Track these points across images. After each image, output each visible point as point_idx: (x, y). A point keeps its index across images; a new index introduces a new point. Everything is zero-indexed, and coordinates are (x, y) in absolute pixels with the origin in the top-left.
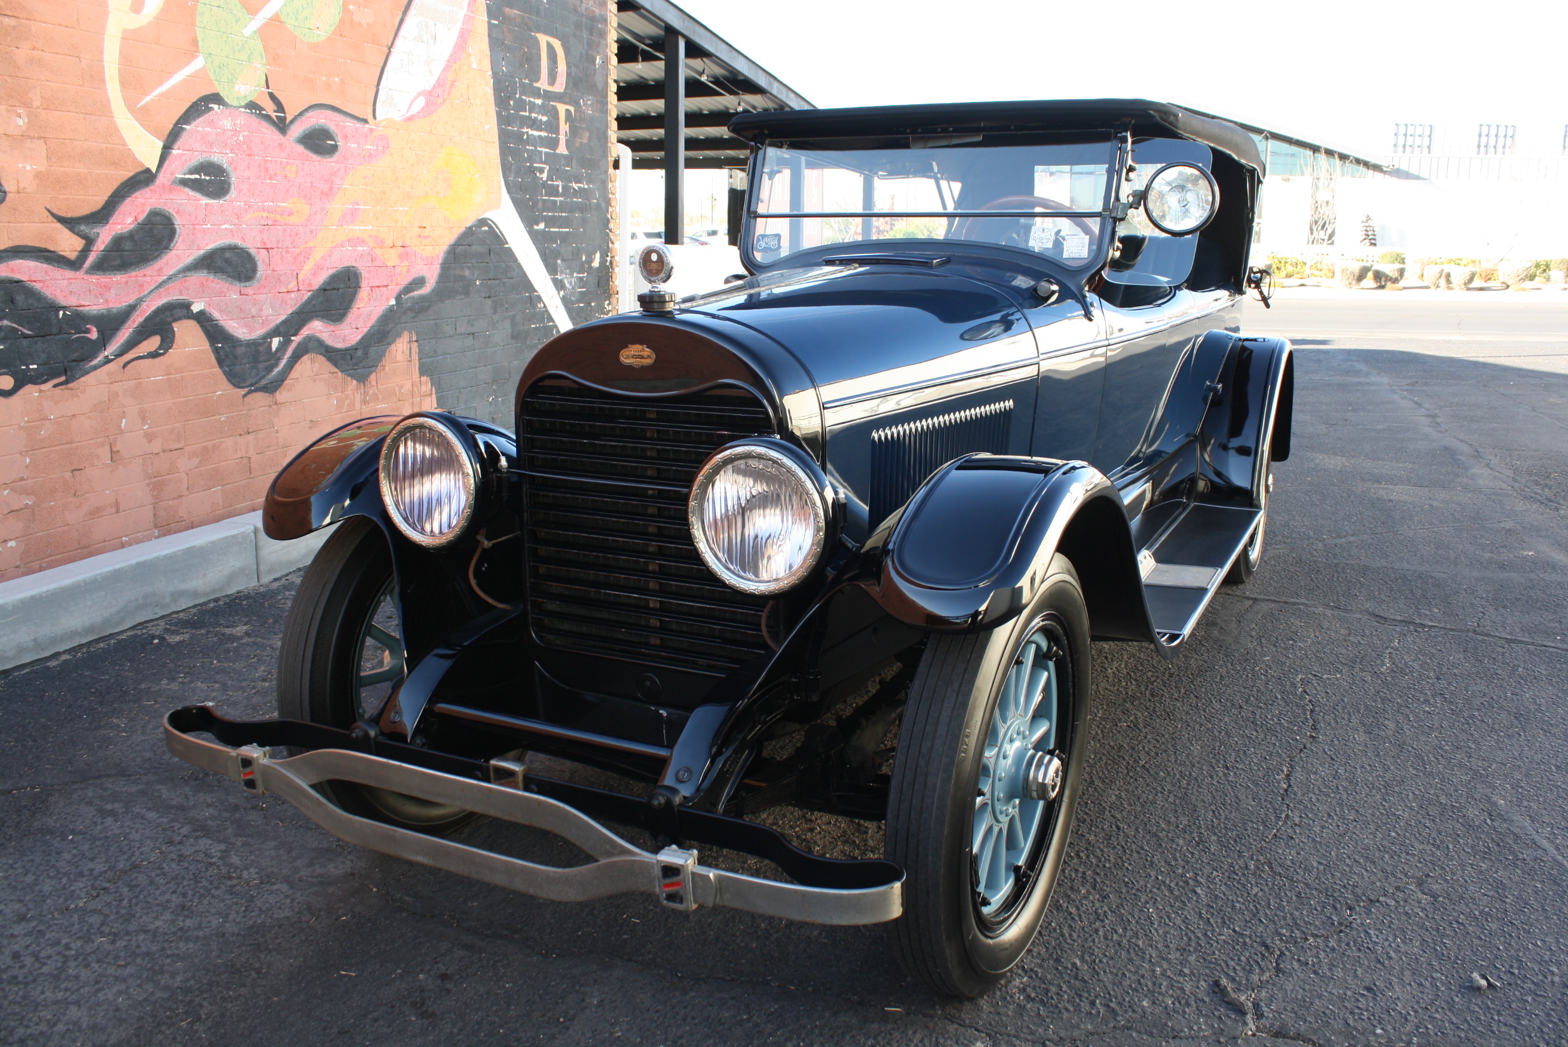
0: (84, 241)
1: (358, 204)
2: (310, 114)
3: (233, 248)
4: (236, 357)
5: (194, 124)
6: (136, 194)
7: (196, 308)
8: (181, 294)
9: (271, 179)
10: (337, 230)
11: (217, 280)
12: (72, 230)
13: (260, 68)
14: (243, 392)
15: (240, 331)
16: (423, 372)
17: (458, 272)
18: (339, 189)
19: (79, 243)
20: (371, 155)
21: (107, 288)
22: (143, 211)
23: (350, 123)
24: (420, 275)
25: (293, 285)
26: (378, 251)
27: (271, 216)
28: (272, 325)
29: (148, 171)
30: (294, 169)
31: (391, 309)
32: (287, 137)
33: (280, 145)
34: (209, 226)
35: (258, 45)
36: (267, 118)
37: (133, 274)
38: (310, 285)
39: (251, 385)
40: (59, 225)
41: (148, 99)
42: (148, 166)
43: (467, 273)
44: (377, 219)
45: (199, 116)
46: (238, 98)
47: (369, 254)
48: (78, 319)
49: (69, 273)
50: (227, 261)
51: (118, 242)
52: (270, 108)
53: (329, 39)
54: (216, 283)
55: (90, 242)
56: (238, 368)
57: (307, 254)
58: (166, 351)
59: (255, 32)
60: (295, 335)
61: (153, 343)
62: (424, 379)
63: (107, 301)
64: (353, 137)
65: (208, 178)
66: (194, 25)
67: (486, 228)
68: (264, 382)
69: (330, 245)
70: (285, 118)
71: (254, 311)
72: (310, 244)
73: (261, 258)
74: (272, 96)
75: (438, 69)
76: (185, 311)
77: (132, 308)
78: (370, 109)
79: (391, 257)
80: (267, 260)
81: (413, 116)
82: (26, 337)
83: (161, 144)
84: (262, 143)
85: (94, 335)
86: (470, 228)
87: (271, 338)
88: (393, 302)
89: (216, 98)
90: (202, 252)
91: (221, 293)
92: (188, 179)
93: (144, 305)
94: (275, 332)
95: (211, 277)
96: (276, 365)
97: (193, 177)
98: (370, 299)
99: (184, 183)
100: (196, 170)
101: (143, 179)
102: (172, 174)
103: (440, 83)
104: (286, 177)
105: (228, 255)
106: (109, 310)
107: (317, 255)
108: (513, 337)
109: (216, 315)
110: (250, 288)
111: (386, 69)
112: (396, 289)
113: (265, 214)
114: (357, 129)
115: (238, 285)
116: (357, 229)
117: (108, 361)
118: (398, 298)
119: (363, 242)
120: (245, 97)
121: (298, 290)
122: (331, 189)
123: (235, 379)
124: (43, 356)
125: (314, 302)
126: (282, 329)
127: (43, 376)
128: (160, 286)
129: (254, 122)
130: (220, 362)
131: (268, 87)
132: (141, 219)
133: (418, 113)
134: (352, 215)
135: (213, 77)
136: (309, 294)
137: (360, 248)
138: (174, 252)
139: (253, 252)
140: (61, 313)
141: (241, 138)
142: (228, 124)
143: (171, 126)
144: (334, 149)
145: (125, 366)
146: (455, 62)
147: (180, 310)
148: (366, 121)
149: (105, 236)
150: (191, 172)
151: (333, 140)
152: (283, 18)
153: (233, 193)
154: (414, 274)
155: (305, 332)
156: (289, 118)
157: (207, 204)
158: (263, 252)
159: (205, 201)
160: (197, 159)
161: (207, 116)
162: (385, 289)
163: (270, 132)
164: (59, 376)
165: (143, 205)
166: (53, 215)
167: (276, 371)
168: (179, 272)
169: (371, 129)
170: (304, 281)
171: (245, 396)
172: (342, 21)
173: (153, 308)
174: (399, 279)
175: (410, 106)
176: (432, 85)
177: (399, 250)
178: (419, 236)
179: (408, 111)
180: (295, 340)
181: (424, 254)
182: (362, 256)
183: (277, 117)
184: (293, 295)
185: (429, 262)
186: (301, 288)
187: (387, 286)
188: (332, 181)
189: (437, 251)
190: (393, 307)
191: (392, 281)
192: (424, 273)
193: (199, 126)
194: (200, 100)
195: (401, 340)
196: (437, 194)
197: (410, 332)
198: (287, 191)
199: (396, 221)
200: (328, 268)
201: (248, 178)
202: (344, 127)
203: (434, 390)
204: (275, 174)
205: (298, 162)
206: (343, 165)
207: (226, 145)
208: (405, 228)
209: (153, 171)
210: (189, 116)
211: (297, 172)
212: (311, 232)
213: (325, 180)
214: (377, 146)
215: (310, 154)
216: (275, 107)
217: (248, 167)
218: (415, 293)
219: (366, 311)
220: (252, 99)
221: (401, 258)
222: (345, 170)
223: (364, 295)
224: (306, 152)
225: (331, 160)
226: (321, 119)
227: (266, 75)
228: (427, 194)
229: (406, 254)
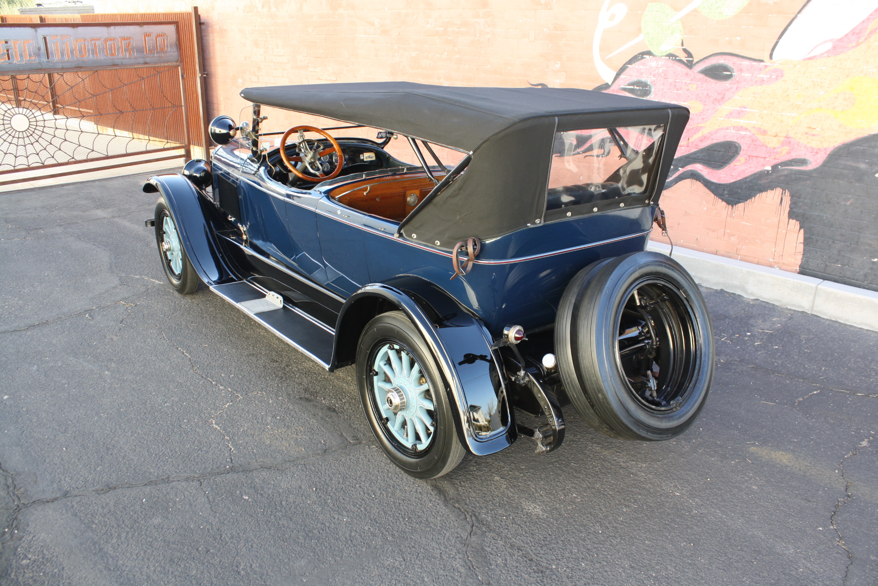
1: (745, 108)
2: (712, 58)
5: (633, 65)
9: (677, 90)
10: (724, 120)
13: (679, 37)
16: (792, 215)
17: (850, 163)
18: (729, 99)
20: (763, 80)
23: (746, 63)
24: (803, 157)
25: (684, 143)
26: (760, 137)
29: (607, 84)
30: (695, 86)
31: (766, 173)
32: (693, 70)
33: (687, 74)
35: (680, 26)
36: (681, 61)
38: (699, 145)
41: (611, 55)
42: (608, 81)
43: (863, 166)
44: (762, 118)
45: (637, 61)
46: (662, 52)
47: (750, 137)
52: (683, 56)
53: (735, 16)
57: (699, 129)
58: (605, 156)
59: (678, 20)
60: (682, 167)
61: (600, 151)
62: (792, 222)
64: (747, 70)
65: (638, 88)
66: (640, 21)
69: (716, 127)
70: (693, 61)
72: (700, 125)
74: (685, 51)
77: (591, 136)
78: (768, 54)
79: (773, 143)
81: (814, 56)
83: (615, 73)
84: (674, 73)
85: (575, 142)
88: (769, 168)
89: (649, 53)
92: (627, 89)
97: (630, 87)
98: (746, 163)
99: (625, 90)
100: (632, 84)
101: (606, 87)
102: (619, 85)
103: (854, 33)
104: (688, 90)
107: (705, 132)
111: (790, 28)
112: (774, 162)
114: (752, 66)
116: (742, 122)
117: (579, 153)
118: (774, 167)
119: (746, 129)
120: (666, 51)
121: (688, 146)
122: (723, 98)
125: (698, 154)
129: (670, 63)
131: (682, 45)
133: (823, 53)
134: (740, 114)
135: (647, 43)
136: (696, 150)
137: (743, 133)
141: (661, 70)
142: (654, 64)
143: (621, 66)
144: (730, 76)
145: (584, 157)
148: (762, 61)
150: (629, 85)
151: (728, 71)
152: (699, 10)
153: (652, 96)
154: (794, 155)
155: (689, 168)
160: (635, 79)
161: (642, 61)
162: (762, 160)
163: (681, 69)
164: (558, 153)
169: (766, 66)
170: (692, 143)
172: (750, 4)
173: (601, 138)
174: (777, 156)
175: (812, 50)
176: (842, 35)
177: (782, 139)
178: (807, 133)
179: (809, 53)
180: (681, 170)
181: (809, 145)
182: (743, 137)
183: (687, 60)
184: (683, 148)
185: (815, 151)
186: (690, 145)
187: (765, 158)
188: (724, 94)
189: (825, 145)
190: (768, 171)
191: (770, 156)
192: (807, 157)
193: (636, 65)
194: (639, 54)
195: (773, 192)
196: (834, 108)
197: (784, 189)
198: (688, 97)
199: (782, 121)
200: (713, 139)
201: (663, 89)
202: (741, 65)
203: (802, 231)
204: (681, 88)
205: (699, 83)
206: (735, 86)
207: (651, 74)
208: (791, 126)
209: (610, 84)
210: (631, 62)
211: (697, 88)
212: (703, 119)
213: (719, 93)
214: (771, 76)
215: (709, 79)
216: (687, 56)
217: (664, 84)
218: (794, 168)
219: (743, 168)
220: (671, 52)
221: (783, 144)
222: (737, 88)
223: (741, 159)
224: (706, 78)
225: (726, 82)
226: (721, 61)
227: (682, 40)
228: (821, 107)
229: (790, 142)
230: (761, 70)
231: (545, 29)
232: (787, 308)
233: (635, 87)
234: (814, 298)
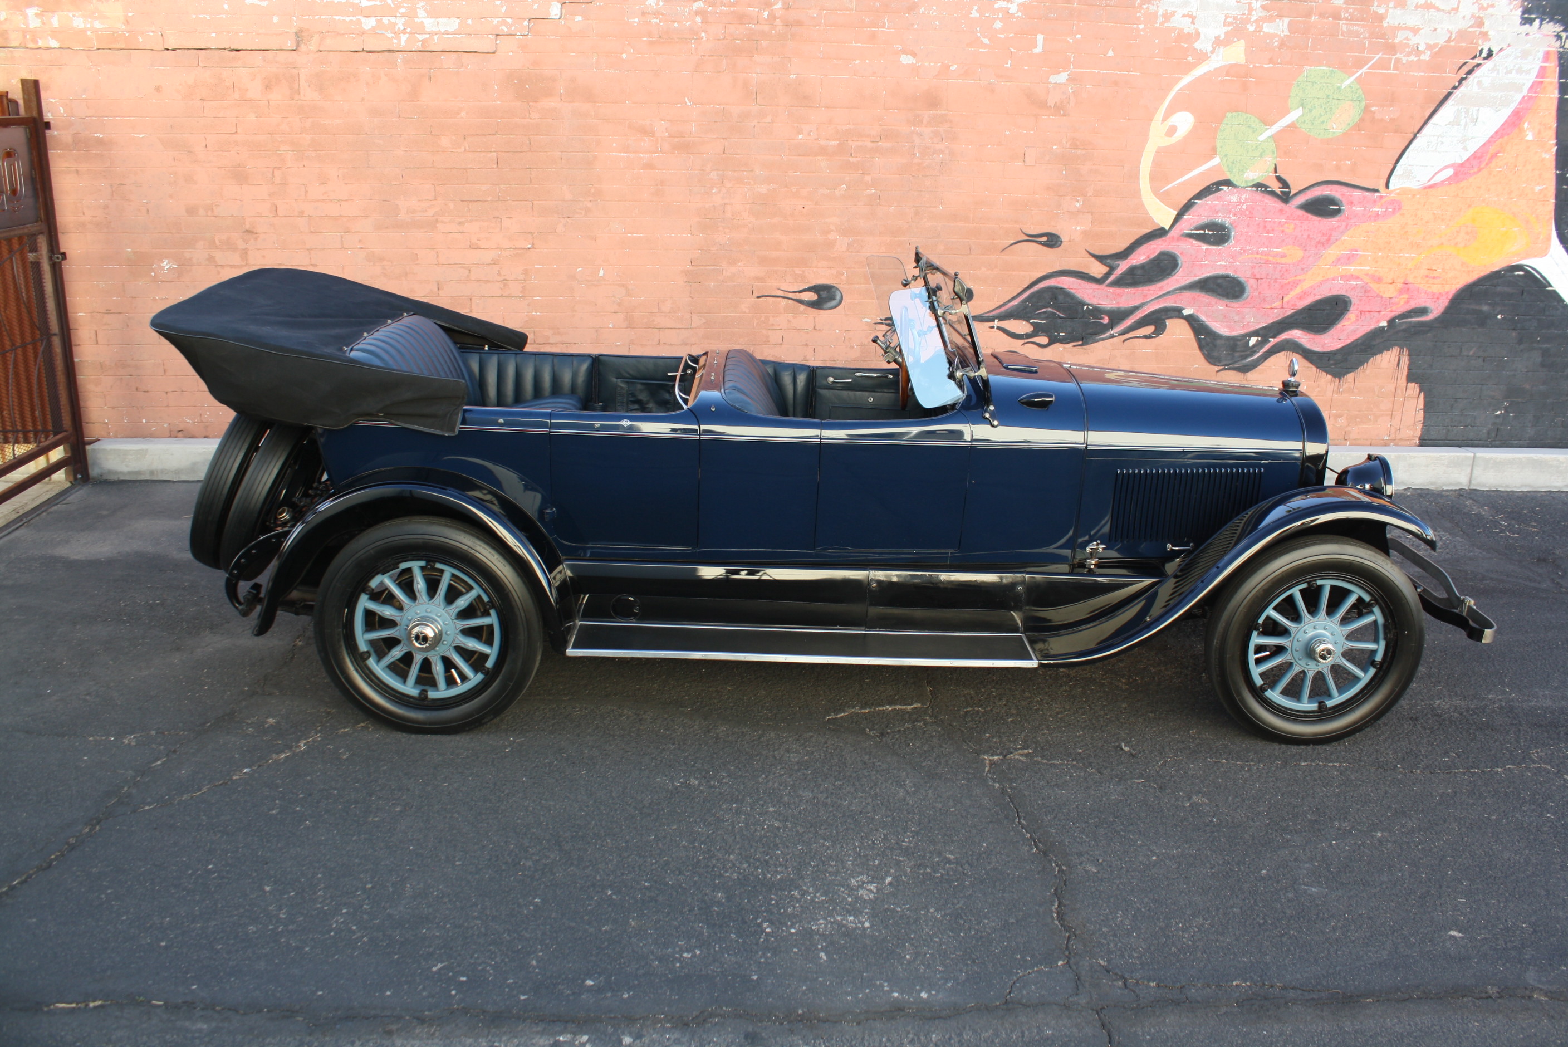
0: (1107, 269)
1: (1356, 251)
2: (1315, 189)
3: (1225, 277)
4: (1215, 346)
5: (1204, 200)
6: (1151, 242)
7: (1185, 312)
8: (1175, 303)
9: (1268, 233)
10: (1329, 269)
11: (1207, 296)
12: (1101, 262)
13: (1270, 161)
14: (1217, 368)
15: (1222, 329)
16: (1411, 378)
17: (1473, 306)
18: (1337, 240)
19: (1104, 269)
20: (1378, 215)
21: (1120, 295)
22: (1154, 253)
23: (1357, 193)
24: (1423, 305)
25: (1277, 304)
26: (1374, 286)
27: (1265, 258)
28: (1252, 329)
29: (1163, 229)
30: (1292, 226)
31: (1381, 330)
32: (1290, 205)
33: (1281, 211)
34: (1206, 262)
35: (1272, 146)
36: (1273, 193)
37: (1140, 288)
38: (1296, 305)
39: (1226, 365)
40: (1093, 259)
41: (1170, 186)
42: (1162, 225)
43: (1485, 308)
44: (1377, 262)
45: (1210, 195)
46: (1246, 182)
47: (1362, 287)
48: (1097, 312)
49: (1095, 286)
50: (1219, 285)
51: (1132, 270)
52: (1276, 187)
53: (1344, 134)
54: (1205, 298)
55: (1112, 269)
56: (1215, 354)
57: (1295, 284)
58: (1158, 336)
59: (1269, 137)
60: (1274, 337)
61: (1150, 329)
62: (1412, 385)
63: (1118, 303)
64: (1359, 203)
65: (1211, 233)
66: (1215, 138)
67: (1521, 273)
68: (1237, 365)
69: (1320, 279)
70: (1289, 192)
71: (1237, 318)
72: (1298, 278)
73: (1250, 285)
74: (1279, 179)
75: (1473, 147)
76: (1177, 313)
77: (1135, 309)
78: (1383, 182)
79: (1389, 292)
80: (1255, 286)
81: (1436, 184)
82: (1061, 318)
83: (1175, 213)
84: (1264, 209)
85: (1106, 320)
86: (1498, 272)
87: (1250, 337)
88: (1384, 324)
89: (1228, 183)
90: (1197, 278)
91: (1209, 305)
92: (1194, 234)
93: (1145, 308)
94: (1255, 333)
95: (1203, 294)
96: (1251, 355)
97: (1198, 232)
98: (1357, 320)
99: (1190, 236)
100: (1203, 227)
101: (1160, 233)
102: (1181, 230)
103: (1477, 157)
104: (1283, 231)
105: (1220, 281)
106: (1118, 308)
107: (1305, 286)
108: (1543, 365)
109: (1203, 318)
110: (1235, 304)
111: (1408, 151)
112: (1390, 315)
113: (1258, 256)
114: (1365, 197)
115: (1226, 301)
116: (1352, 269)
117: (1112, 336)
118: (1391, 322)
119: (1357, 278)
120: (1253, 180)
121: (1281, 308)
122: (1328, 240)
123: (1211, 358)
124: (1069, 329)
125: (1296, 317)
126: (1261, 332)
127: (1067, 339)
128: (1160, 297)
129: (1259, 196)
130: (1201, 347)
131: (1276, 171)
132: (1152, 257)
133: (1444, 181)
134: (1350, 259)
135: (1225, 169)
136: (1293, 311)
137: (1354, 283)
138: (1174, 277)
139: (1243, 280)
140: (1085, 307)
141: (1245, 207)
142: (1234, 198)
143: (1185, 201)
144: (1337, 212)
145: (1124, 341)
146: (1502, 137)
147: (1176, 312)
148: (1377, 191)
149: (1123, 266)
150: (1197, 229)
151: (1335, 204)
152: (1298, 125)
153: (1232, 242)
154: (1413, 304)
155: (1283, 336)
156: (1291, 194)
157: (1206, 249)
158: (1252, 282)
159: (1205, 247)
160: (1205, 220)
161: (1216, 194)
162: (1376, 314)
163: (1272, 202)
164: (1078, 341)
165: (1155, 248)
166: (1090, 254)
167: (1250, 359)
168: (1177, 289)
169: (1381, 197)
170: (1288, 302)
171: (1218, 371)
172: (1362, 120)
173: (1152, 309)
174: (1394, 308)
175: (1433, 177)
176: (1464, 159)
177: (1400, 286)
178: (1427, 276)
179: (1429, 181)
180: (1273, 341)
181: (1429, 290)
182: (1354, 288)
183: (1281, 192)
184: (1276, 311)
185: (1436, 297)
186: (1284, 306)
187: (1379, 312)
188: (1331, 235)
189: (1447, 288)
190: (1384, 327)
191: (1385, 309)
192: (1427, 305)
193: (1209, 201)
194: (1213, 184)
195: (1389, 352)
196: (1456, 244)
197: (1402, 348)
198: (1283, 241)
199: (1399, 264)
200: (1315, 295)
201: (1247, 233)
202: (1351, 196)
203: (1422, 395)
204: (1273, 230)
205: (1297, 222)
206: (1344, 224)
207: (1230, 212)
208: (1410, 270)
209: (1167, 228)
210: (1201, 195)
211: (1295, 228)
212: (1303, 269)
213: (1323, 234)
214: (1387, 209)
215: (1310, 216)
216: (1281, 186)
217: (1248, 226)
218: (1413, 319)
219: (1352, 328)
220: (1259, 181)
221: (1401, 292)
222: (1347, 226)
223: (1351, 316)
224: (1306, 214)
225: (1333, 219)
226: (1327, 191)
227: (1275, 165)
228: (1442, 244)
229: (1408, 289)
230: (1375, 201)
231: (1055, 147)
232: (1443, 490)
233: (1207, 232)
234: (1472, 470)
